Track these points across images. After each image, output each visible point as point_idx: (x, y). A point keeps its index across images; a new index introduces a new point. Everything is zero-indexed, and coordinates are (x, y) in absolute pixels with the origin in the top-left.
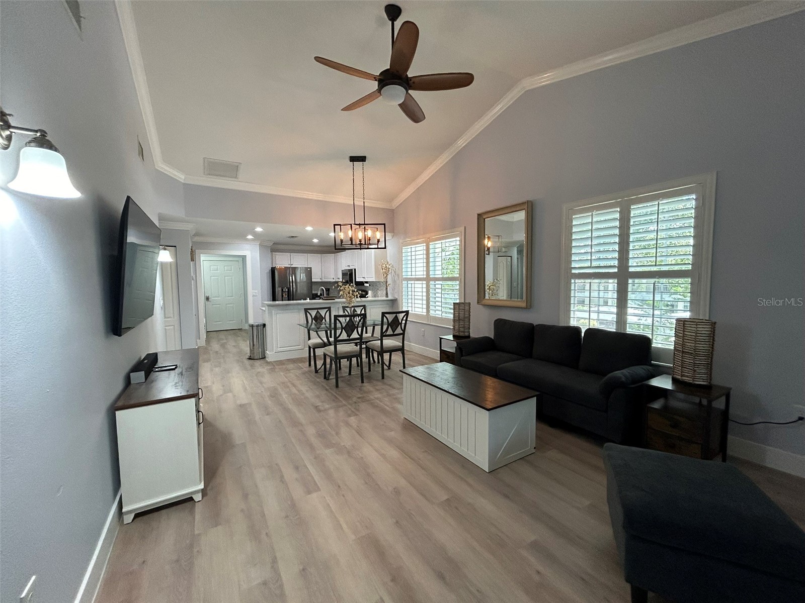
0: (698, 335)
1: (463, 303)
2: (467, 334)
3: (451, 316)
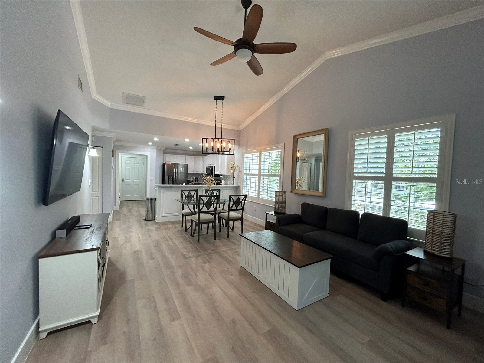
0: (444, 222)
1: (281, 192)
2: (283, 211)
3: (274, 200)
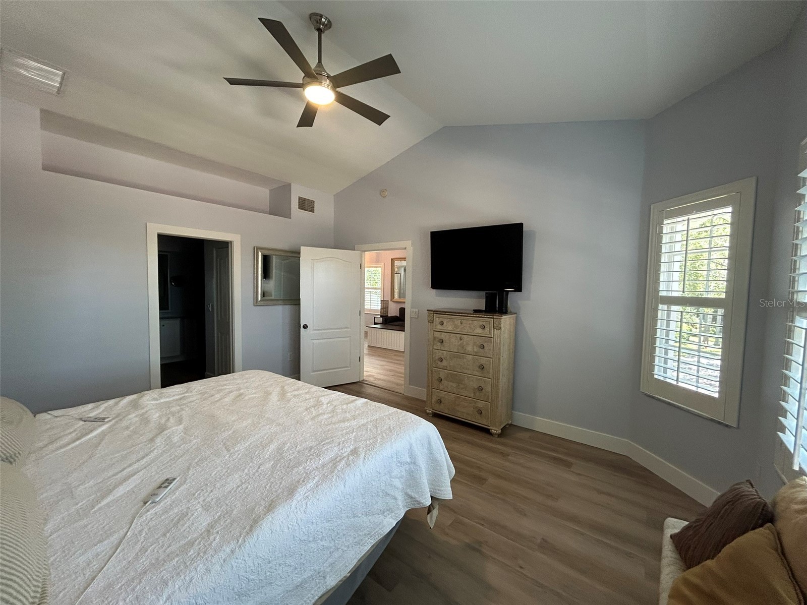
1: (385, 301)
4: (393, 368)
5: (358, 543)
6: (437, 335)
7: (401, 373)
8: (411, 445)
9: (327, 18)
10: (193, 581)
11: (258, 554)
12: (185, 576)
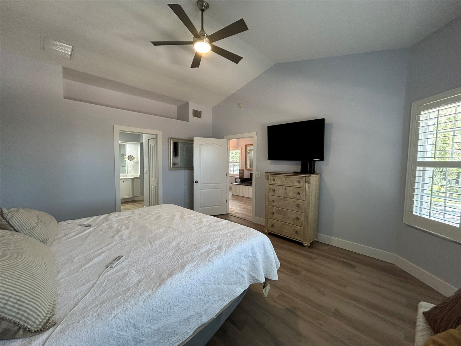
4: (246, 207)
5: (220, 300)
6: (271, 186)
7: (250, 210)
8: (253, 247)
9: (206, 2)
10: (128, 309)
11: (163, 299)
12: (124, 306)
